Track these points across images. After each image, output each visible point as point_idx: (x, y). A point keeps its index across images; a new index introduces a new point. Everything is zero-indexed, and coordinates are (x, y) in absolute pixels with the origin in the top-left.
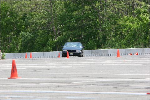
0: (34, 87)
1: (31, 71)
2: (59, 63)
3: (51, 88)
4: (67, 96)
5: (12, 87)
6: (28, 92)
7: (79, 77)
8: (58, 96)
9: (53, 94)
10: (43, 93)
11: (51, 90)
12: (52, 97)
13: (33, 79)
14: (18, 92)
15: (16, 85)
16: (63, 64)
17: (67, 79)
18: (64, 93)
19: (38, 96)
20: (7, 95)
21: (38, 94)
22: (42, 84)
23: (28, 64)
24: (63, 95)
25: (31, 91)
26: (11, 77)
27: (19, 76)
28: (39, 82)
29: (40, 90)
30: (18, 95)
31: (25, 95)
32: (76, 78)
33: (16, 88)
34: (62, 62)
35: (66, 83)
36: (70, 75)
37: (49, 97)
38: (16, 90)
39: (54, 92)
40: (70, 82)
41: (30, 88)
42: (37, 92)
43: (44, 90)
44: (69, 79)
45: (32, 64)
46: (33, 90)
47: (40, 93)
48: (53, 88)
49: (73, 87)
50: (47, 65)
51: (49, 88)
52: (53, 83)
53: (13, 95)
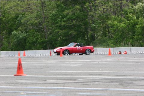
0: (42, 84)
3: (60, 84)
4: (79, 92)
5: (22, 83)
6: (40, 88)
7: (81, 74)
8: (70, 92)
9: (64, 90)
10: (55, 89)
11: (60, 86)
12: (64, 93)
13: (39, 76)
14: (30, 88)
15: (24, 82)
16: (61, 62)
17: (71, 76)
18: (74, 89)
19: (51, 92)
20: (20, 91)
21: (50, 90)
22: (48, 81)
23: (27, 62)
24: (74, 91)
25: (42, 87)
26: (17, 74)
28: (45, 79)
29: (50, 86)
30: (31, 91)
31: (38, 91)
32: (79, 75)
33: (26, 84)
34: (58, 60)
35: (71, 80)
36: (72, 73)
38: (27, 86)
39: (64, 89)
40: (75, 79)
41: (39, 85)
42: (48, 88)
43: (54, 86)
44: (73, 76)
45: (30, 61)
46: (43, 86)
47: (52, 89)
48: (62, 85)
49: (80, 84)
50: (45, 63)
51: (58, 84)
52: (59, 80)
53: (26, 91)
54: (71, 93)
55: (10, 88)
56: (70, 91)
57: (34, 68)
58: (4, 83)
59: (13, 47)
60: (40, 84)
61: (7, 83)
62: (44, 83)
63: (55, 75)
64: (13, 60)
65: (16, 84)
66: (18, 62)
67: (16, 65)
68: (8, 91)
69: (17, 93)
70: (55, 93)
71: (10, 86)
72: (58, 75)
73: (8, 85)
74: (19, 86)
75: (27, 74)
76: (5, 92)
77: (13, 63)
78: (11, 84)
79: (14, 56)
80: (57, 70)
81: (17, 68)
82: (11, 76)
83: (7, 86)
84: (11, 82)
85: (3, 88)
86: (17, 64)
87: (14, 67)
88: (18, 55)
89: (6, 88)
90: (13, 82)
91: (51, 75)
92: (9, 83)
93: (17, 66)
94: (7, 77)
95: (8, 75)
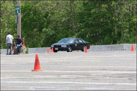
0: (55, 79)
1: (53, 65)
2: (78, 57)
4: (86, 87)
5: (35, 78)
6: (50, 83)
10: (64, 84)
11: (70, 81)
12: (71, 88)
13: (55, 71)
14: (41, 83)
15: (38, 77)
16: (82, 58)
17: (86, 72)
18: (83, 84)
19: (59, 87)
20: (30, 86)
21: (59, 85)
22: (62, 76)
24: (82, 86)
25: (53, 82)
26: (34, 70)
27: (41, 69)
28: (60, 74)
30: (40, 86)
31: (47, 86)
32: (93, 71)
33: (39, 79)
35: (84, 75)
36: (88, 68)
37: (69, 88)
38: (39, 81)
39: (73, 84)
40: (88, 74)
41: (51, 80)
42: (58, 83)
44: (87, 72)
45: (53, 57)
47: (61, 84)
48: (73, 80)
49: (91, 79)
50: (67, 59)
51: (69, 79)
52: (73, 75)
53: (36, 86)
54: (78, 88)
56: (77, 86)
57: (54, 64)
58: (19, 78)
60: (53, 79)
62: (57, 78)
63: (71, 70)
65: (29, 80)
69: (26, 88)
70: (63, 88)
71: (23, 81)
72: (74, 70)
73: (22, 80)
74: (31, 81)
75: (45, 70)
76: (15, 87)
78: (24, 80)
80: (75, 65)
83: (20, 81)
84: (26, 77)
90: (28, 77)
91: (67, 70)
92: (23, 79)
94: (25, 72)
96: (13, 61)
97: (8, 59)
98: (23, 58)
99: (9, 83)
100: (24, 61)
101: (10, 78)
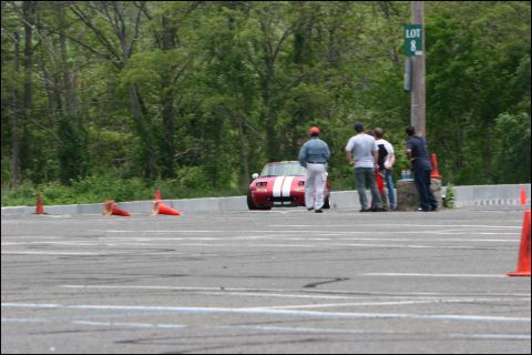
26: (519, 271)
55: (494, 322)
58: (472, 303)
59: (501, 172)
61: (485, 303)
64: (500, 217)
65: (515, 309)
66: (521, 227)
67: (511, 237)
68: (488, 331)
71: (493, 313)
73: (488, 309)
76: (476, 336)
77: (503, 231)
78: (496, 309)
79: (502, 202)
81: (518, 248)
82: (497, 278)
83: (482, 313)
84: (498, 299)
85: (471, 320)
86: (519, 234)
87: (505, 245)
88: (519, 199)
89: (480, 322)
90: (506, 300)
92: (490, 305)
93: (519, 241)
94: (480, 281)
95: (487, 272)
96: (414, 236)
97: (391, 230)
98: (446, 223)
99: (447, 322)
100: (460, 236)
101: (440, 301)
